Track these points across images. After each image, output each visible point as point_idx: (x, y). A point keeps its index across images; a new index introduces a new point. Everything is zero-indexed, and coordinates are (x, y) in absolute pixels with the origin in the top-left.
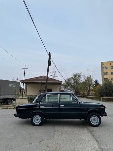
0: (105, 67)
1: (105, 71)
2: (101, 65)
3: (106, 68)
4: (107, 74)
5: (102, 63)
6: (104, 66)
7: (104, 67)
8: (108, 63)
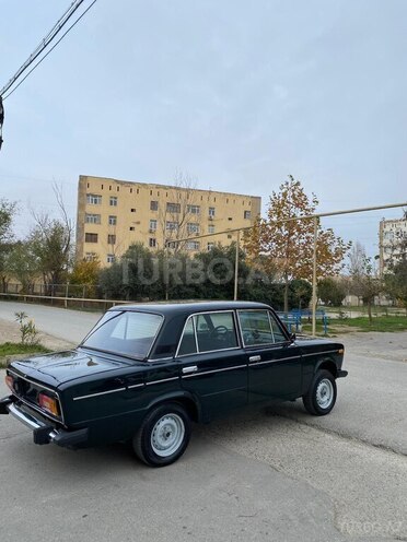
0: (93, 196)
1: (91, 208)
2: (80, 184)
3: (96, 198)
4: (96, 219)
5: (82, 178)
6: (88, 191)
7: (88, 195)
8: (103, 183)
